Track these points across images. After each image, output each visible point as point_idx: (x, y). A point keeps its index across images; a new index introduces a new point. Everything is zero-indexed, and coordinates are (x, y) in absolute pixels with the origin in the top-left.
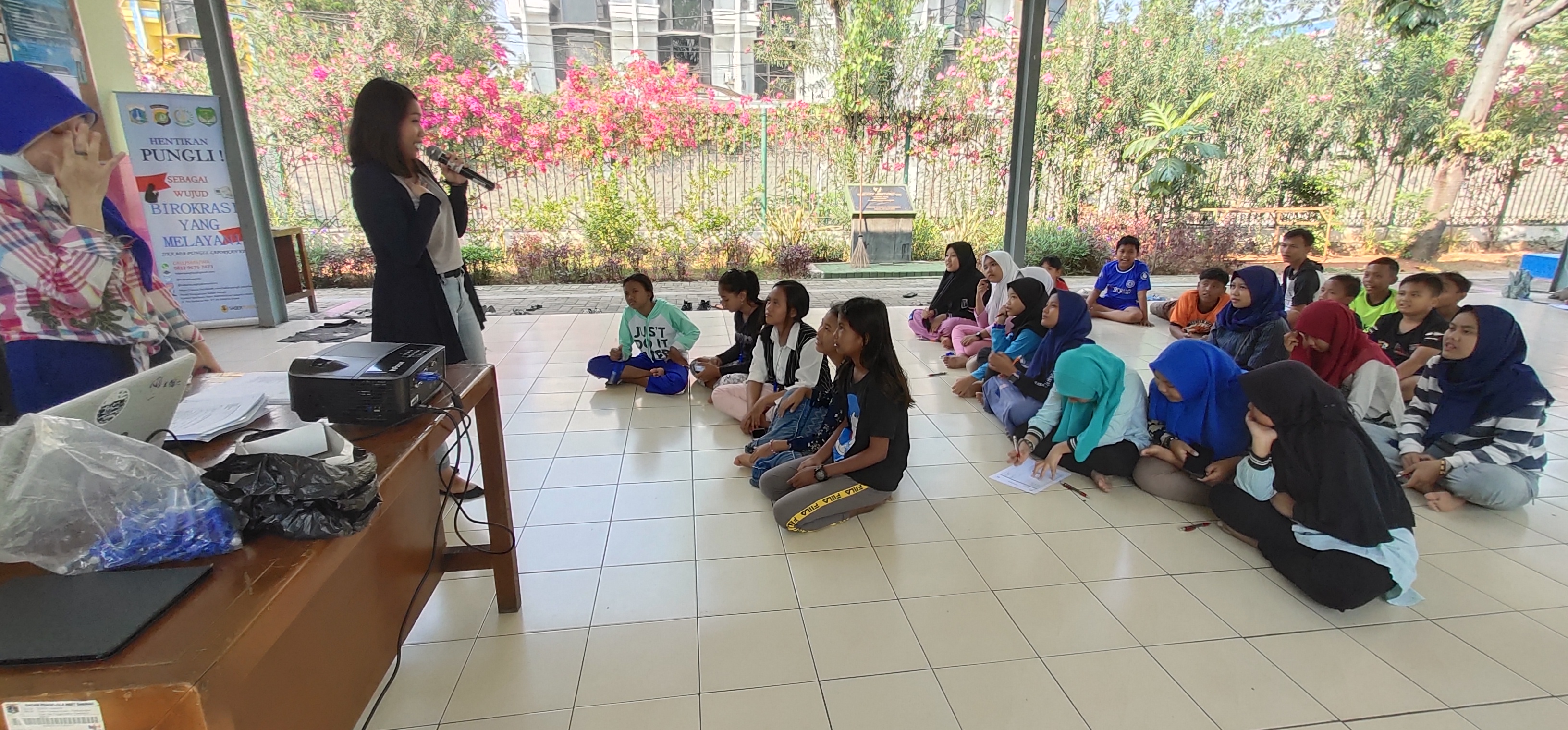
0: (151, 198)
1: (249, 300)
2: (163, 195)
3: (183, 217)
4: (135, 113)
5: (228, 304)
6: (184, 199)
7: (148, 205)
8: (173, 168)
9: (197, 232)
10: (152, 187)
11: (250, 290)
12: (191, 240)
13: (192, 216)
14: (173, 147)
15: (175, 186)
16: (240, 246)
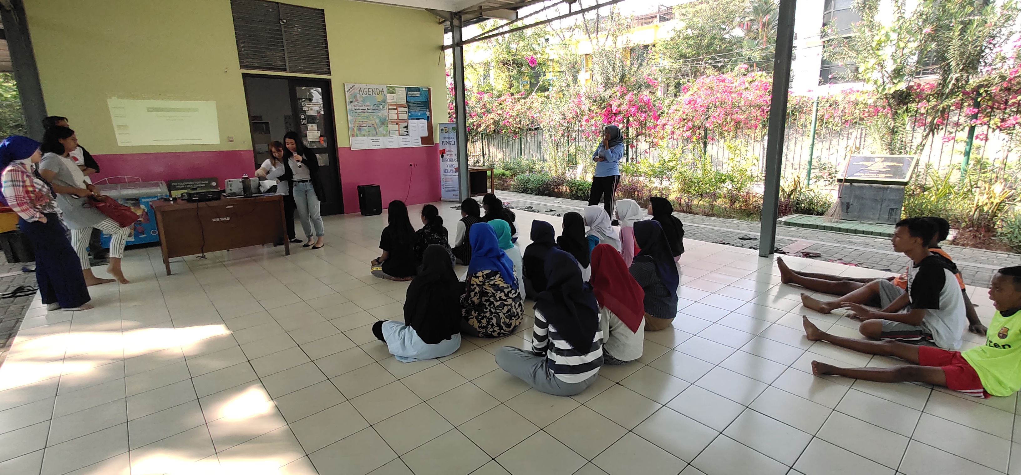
0: (442, 157)
1: (458, 193)
2: (445, 155)
3: (448, 163)
4: (442, 130)
5: (455, 193)
6: (448, 157)
7: (441, 159)
8: (447, 147)
9: (450, 168)
10: (443, 153)
11: (458, 189)
12: (449, 171)
13: (450, 163)
14: (447, 140)
15: (447, 153)
16: (457, 174)
